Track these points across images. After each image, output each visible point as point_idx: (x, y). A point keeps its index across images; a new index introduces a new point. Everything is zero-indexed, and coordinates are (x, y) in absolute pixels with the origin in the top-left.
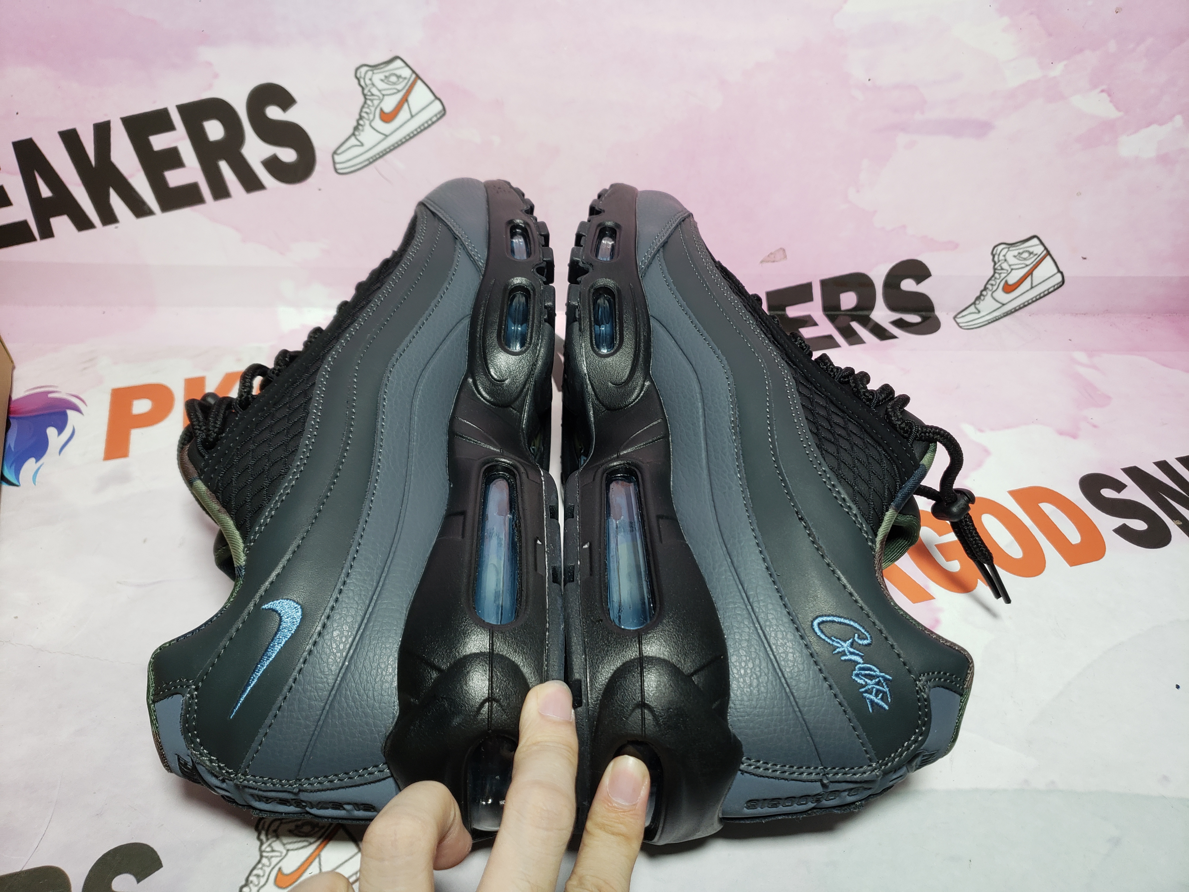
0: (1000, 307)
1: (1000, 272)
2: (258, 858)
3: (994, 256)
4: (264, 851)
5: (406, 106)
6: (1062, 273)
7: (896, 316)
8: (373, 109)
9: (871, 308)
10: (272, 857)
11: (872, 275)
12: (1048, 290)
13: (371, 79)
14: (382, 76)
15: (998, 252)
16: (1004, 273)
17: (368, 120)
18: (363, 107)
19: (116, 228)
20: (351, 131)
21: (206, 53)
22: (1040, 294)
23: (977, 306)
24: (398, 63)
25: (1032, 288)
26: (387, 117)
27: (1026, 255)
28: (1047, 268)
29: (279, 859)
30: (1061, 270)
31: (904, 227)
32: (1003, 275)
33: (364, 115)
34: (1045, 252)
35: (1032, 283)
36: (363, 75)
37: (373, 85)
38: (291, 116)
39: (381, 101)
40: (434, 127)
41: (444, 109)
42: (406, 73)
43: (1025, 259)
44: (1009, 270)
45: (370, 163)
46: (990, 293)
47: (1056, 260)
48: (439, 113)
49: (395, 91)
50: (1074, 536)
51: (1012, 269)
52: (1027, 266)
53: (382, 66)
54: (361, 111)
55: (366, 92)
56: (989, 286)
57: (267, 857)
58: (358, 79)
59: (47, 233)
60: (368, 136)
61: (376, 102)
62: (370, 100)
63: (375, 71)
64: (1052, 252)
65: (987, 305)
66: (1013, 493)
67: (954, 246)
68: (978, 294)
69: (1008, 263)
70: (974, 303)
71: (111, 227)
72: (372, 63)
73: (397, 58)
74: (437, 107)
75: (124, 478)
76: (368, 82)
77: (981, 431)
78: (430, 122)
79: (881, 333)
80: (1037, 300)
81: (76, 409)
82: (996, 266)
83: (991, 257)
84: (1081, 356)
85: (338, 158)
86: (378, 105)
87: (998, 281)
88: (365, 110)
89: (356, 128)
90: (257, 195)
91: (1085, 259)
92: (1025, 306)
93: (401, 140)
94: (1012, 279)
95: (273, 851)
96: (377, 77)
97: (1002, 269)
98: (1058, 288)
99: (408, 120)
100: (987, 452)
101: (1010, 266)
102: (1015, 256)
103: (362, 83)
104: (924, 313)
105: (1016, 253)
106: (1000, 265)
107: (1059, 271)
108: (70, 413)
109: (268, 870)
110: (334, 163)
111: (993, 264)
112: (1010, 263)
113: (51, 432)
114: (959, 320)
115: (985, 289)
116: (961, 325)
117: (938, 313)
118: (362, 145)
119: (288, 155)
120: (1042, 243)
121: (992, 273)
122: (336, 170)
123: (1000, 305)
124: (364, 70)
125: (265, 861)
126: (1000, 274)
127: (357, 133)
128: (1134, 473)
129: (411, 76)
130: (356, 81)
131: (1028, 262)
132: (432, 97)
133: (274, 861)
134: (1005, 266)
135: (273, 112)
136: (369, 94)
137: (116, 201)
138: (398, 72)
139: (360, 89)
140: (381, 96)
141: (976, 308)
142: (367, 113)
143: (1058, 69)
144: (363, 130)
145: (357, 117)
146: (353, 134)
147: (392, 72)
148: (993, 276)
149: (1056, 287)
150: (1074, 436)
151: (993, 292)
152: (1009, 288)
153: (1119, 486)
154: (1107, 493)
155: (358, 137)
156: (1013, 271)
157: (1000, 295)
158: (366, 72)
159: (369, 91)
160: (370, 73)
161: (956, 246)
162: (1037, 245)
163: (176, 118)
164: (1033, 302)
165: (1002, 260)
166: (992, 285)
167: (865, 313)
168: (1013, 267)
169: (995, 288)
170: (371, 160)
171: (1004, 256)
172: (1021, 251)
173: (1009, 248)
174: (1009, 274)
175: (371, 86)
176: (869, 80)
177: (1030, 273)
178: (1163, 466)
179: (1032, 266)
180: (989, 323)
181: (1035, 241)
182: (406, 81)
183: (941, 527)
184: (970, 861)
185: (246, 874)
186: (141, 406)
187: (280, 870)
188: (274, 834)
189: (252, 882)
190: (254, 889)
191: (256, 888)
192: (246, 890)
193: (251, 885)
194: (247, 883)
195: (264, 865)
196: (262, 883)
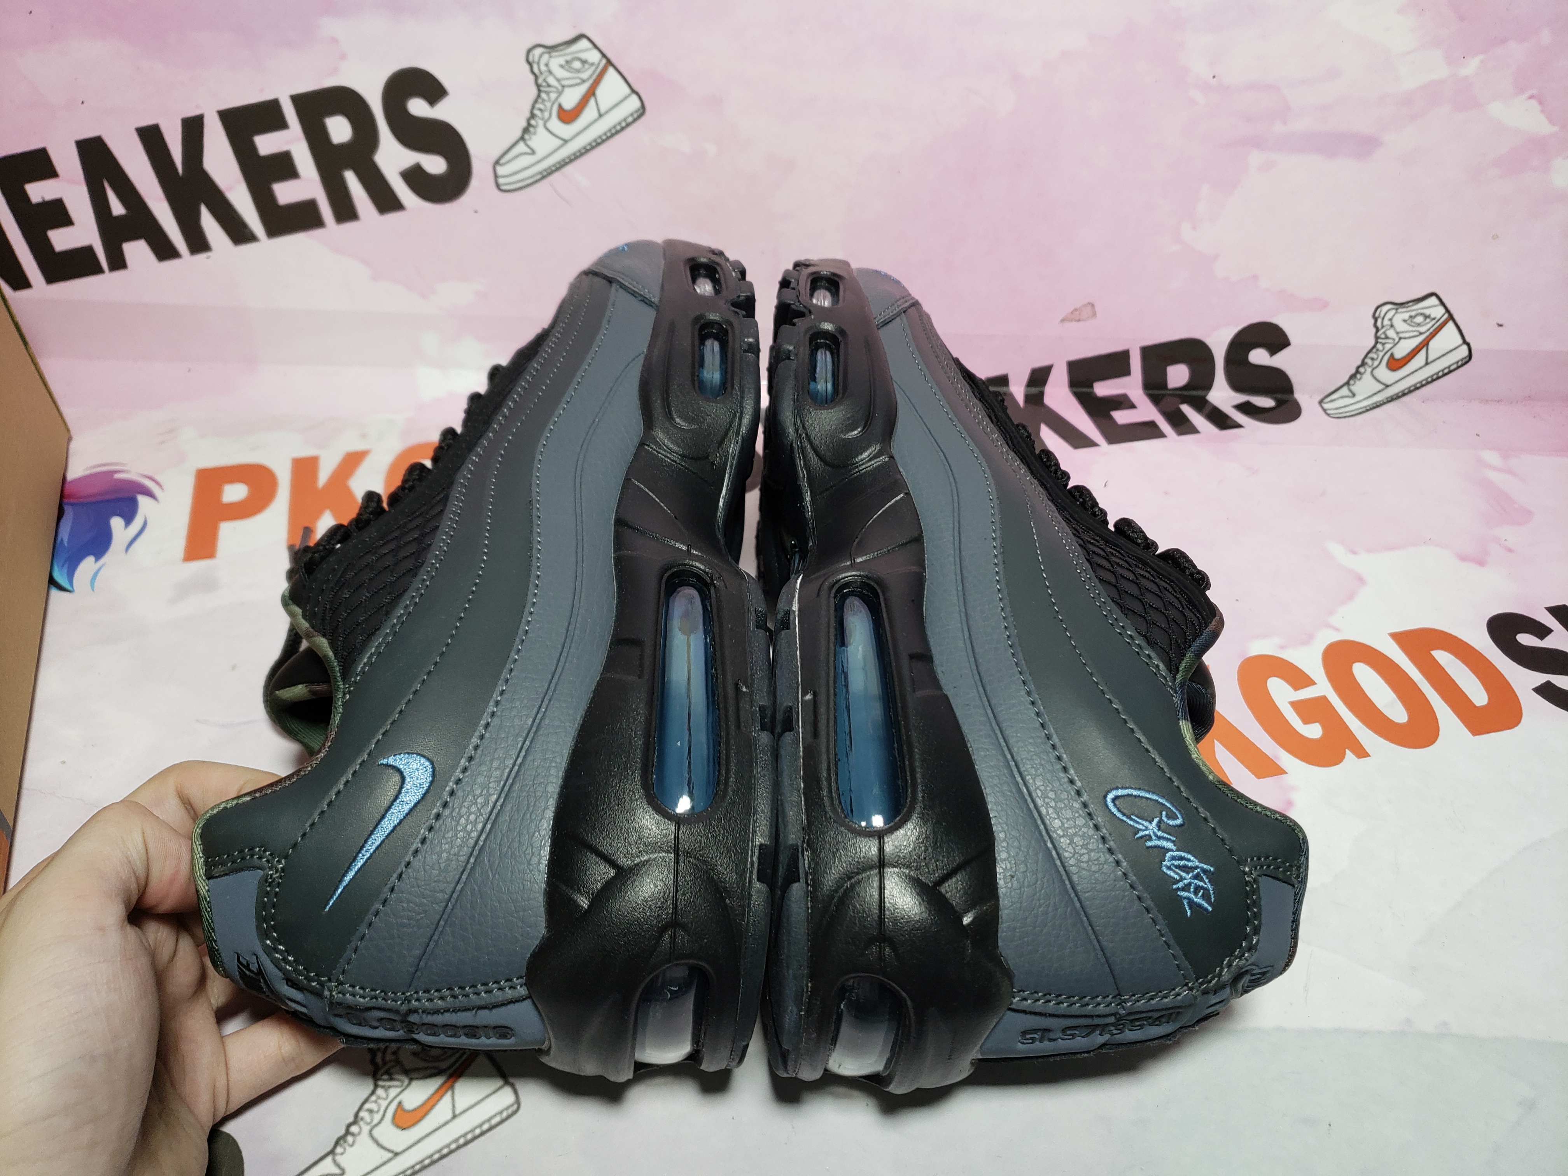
0: (1383, 390)
1: (1384, 341)
2: (371, 1087)
3: (1376, 320)
4: (380, 1079)
5: (592, 102)
6: (1468, 345)
7: (1242, 398)
8: (548, 105)
9: (1208, 386)
10: (390, 1087)
11: (1210, 342)
12: (1449, 367)
13: (547, 65)
14: (562, 61)
15: (1382, 315)
16: (1390, 343)
17: (542, 119)
18: (536, 102)
19: (208, 258)
20: (519, 133)
21: (331, 27)
22: (1438, 373)
23: (1352, 388)
24: (584, 44)
25: (1427, 364)
26: (567, 116)
27: (1420, 319)
28: (1448, 337)
29: (399, 1087)
30: (1468, 340)
31: (1255, 277)
32: (1388, 346)
33: (536, 112)
34: (1446, 316)
35: (1427, 358)
36: (536, 59)
37: (550, 72)
38: (441, 112)
39: (560, 93)
40: (629, 130)
41: (643, 106)
42: (594, 56)
43: (1419, 325)
44: (1397, 339)
45: (544, 177)
46: (1369, 370)
47: (1462, 327)
48: (636, 111)
49: (578, 81)
50: (1478, 696)
51: (1400, 338)
52: (1421, 334)
53: (561, 48)
54: (533, 107)
55: (540, 81)
56: (1368, 361)
57: (382, 1087)
58: (530, 64)
59: (118, 262)
60: (542, 141)
61: (553, 96)
62: (545, 92)
63: (553, 54)
64: (1456, 316)
65: (1365, 386)
66: (1396, 637)
67: (1322, 305)
68: (1353, 371)
69: (1395, 329)
70: (1347, 383)
71: (201, 257)
72: (549, 42)
73: (582, 36)
74: (633, 103)
75: (208, 585)
76: (543, 68)
77: (1354, 552)
78: (624, 124)
79: (1221, 420)
80: (1433, 381)
81: (149, 494)
82: (1379, 334)
83: (1373, 321)
84: (1492, 457)
85: (500, 170)
86: (557, 99)
87: (1381, 354)
88: (538, 106)
89: (526, 130)
90: (393, 217)
91: (1501, 325)
92: (1417, 389)
93: (585, 148)
94: (1401, 351)
95: (391, 1079)
96: (556, 62)
97: (1387, 338)
98: (1463, 365)
99: (595, 121)
100: (1361, 580)
101: (1397, 333)
102: (1405, 321)
103: (536, 70)
104: (1279, 396)
105: (1406, 316)
106: (1384, 333)
107: (1465, 342)
108: (142, 500)
109: (383, 1104)
110: (496, 176)
111: (1374, 330)
112: (1398, 330)
113: (116, 523)
114: (1326, 406)
115: (1363, 364)
116: (1329, 412)
117: (1298, 395)
118: (533, 152)
119: (435, 165)
120: (1442, 303)
121: (1373, 342)
122: (498, 186)
123: (1382, 387)
124: (538, 52)
125: (379, 1092)
126: (1383, 344)
127: (526, 137)
128: (1563, 613)
129: (601, 61)
130: (527, 67)
131: (1422, 329)
132: (627, 90)
133: (393, 1089)
134: (1391, 333)
135: (418, 107)
136: (544, 84)
137: (208, 222)
138: (583, 56)
139: (532, 77)
140: (560, 88)
141: (1350, 391)
142: (541, 110)
143: (1472, 66)
144: (535, 133)
145: (528, 115)
146: (522, 138)
147: (576, 55)
148: (1374, 347)
149: (1460, 363)
150: (1481, 563)
151: (1373, 369)
152: (1395, 364)
153: (1542, 631)
154: (1526, 639)
155: (529, 143)
156: (1402, 341)
157: (1383, 373)
158: (541, 56)
159: (545, 80)
160: (546, 56)
161: (1325, 305)
162: (1436, 306)
163: (289, 112)
164: (1428, 383)
165: (1387, 325)
166: (1373, 359)
167: (1200, 393)
168: (1402, 335)
169: (1376, 363)
170: (545, 173)
171: (1391, 320)
172: (1413, 314)
173: (1397, 309)
174: (1395, 345)
175: (547, 74)
176: (1214, 77)
177: (1425, 344)
179: (1427, 334)
180: (1367, 410)
181: (1433, 300)
182: (593, 68)
183: (1297, 679)
184: (1330, 1125)
185: (356, 1109)
186: (234, 493)
187: (400, 1103)
188: (393, 1057)
189: (362, 1119)
190: (366, 1129)
191: (368, 1128)
192: (354, 1129)
193: (361, 1123)
194: (356, 1120)
195: (379, 1097)
196: (375, 1121)
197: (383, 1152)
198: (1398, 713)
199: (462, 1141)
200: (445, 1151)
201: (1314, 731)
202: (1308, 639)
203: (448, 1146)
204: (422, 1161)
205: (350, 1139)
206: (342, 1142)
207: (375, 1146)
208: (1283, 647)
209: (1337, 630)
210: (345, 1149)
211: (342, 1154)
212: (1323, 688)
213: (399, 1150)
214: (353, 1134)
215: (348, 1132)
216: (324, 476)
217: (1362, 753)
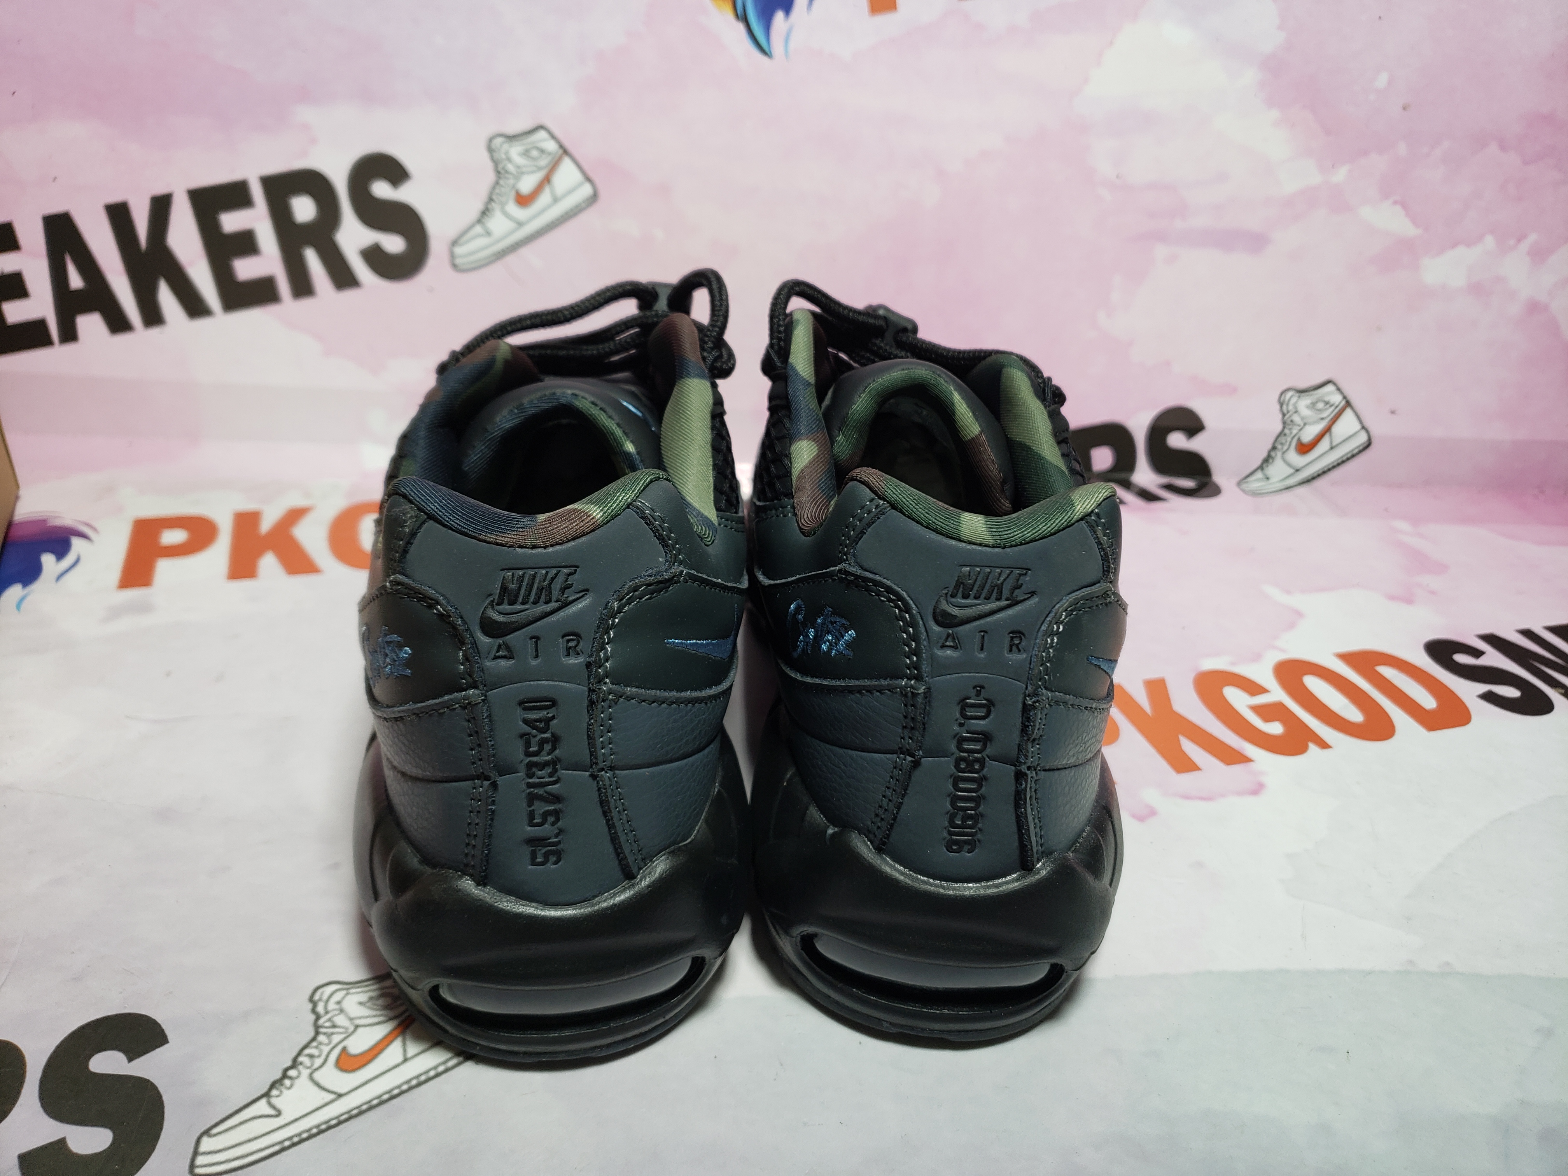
0: (1294, 473)
1: (1290, 426)
2: (312, 1034)
3: (1281, 405)
4: (321, 1027)
5: (547, 188)
6: (1367, 431)
7: (1164, 480)
8: (506, 189)
9: (1132, 470)
10: (333, 1034)
11: (1131, 426)
12: (1352, 451)
13: (506, 153)
14: (521, 149)
15: (1287, 400)
16: (1296, 428)
17: (500, 203)
18: (495, 186)
19: (162, 331)
20: (476, 216)
21: (306, 114)
22: (1342, 457)
23: (1266, 471)
24: (542, 134)
25: (1332, 448)
26: (523, 200)
27: (1320, 405)
28: (1347, 425)
29: (342, 1036)
30: (1366, 424)
31: (1168, 363)
32: (1295, 432)
33: (494, 197)
34: (1344, 402)
35: (1331, 443)
36: (497, 147)
37: (510, 160)
38: (404, 194)
39: (518, 179)
40: (582, 218)
41: (596, 193)
42: (551, 146)
43: (1320, 410)
44: (1302, 425)
45: (499, 259)
46: (1280, 454)
47: (1359, 412)
48: (589, 198)
49: (536, 168)
50: (1428, 702)
51: (1305, 424)
52: (1322, 419)
53: (521, 137)
54: (491, 192)
55: (499, 167)
56: (1278, 445)
57: (325, 1034)
58: (491, 152)
59: (69, 334)
60: (498, 224)
61: (511, 182)
62: (503, 178)
63: (513, 143)
64: (1354, 402)
65: (1278, 470)
66: (1341, 656)
67: (1230, 390)
69: (1299, 415)
70: (1261, 467)
71: (155, 330)
72: (509, 133)
73: (541, 127)
74: (587, 190)
75: (143, 608)
76: (503, 156)
77: (1289, 593)
78: (578, 211)
79: (1147, 496)
80: (1339, 465)
81: (83, 536)
82: (1285, 419)
83: (1278, 407)
84: (1403, 525)
85: (458, 250)
86: (514, 184)
87: (1289, 439)
88: (496, 191)
89: (483, 214)
90: (349, 295)
91: (1394, 412)
92: (1325, 473)
93: (540, 232)
94: (1308, 435)
95: (334, 1026)
96: (515, 150)
97: (1293, 422)
98: (1364, 450)
99: (550, 206)
100: (1299, 614)
101: (1302, 419)
102: (1307, 407)
103: (496, 157)
104: (1199, 478)
105: (1308, 402)
106: (1290, 418)
107: (1363, 428)
108: (76, 542)
109: (326, 1049)
111: (1281, 415)
112: (1303, 415)
113: (48, 560)
114: (1244, 486)
115: (1274, 448)
116: (1248, 492)
117: (1216, 477)
118: (489, 234)
119: (394, 244)
120: (1339, 389)
121: (1280, 428)
122: (454, 266)
123: (1292, 471)
124: (499, 140)
125: (321, 1038)
126: (1290, 429)
127: (483, 220)
128: (1492, 640)
129: (557, 150)
130: (488, 155)
131: (1324, 415)
132: (581, 177)
133: (336, 1039)
134: (1296, 418)
135: (381, 189)
136: (503, 170)
137: (166, 297)
138: (542, 145)
139: (492, 163)
140: (517, 174)
141: (1265, 474)
142: (499, 195)
143: (1341, 175)
144: (492, 217)
145: (486, 199)
146: (479, 221)
147: (535, 145)
148: (1282, 432)
149: (1361, 448)
150: (1409, 600)
151: (1284, 453)
152: (1304, 448)
153: (1477, 653)
154: (1461, 658)
155: (485, 225)
156: (1308, 425)
157: (1293, 457)
158: (501, 144)
159: (504, 167)
160: (506, 145)
161: (1234, 390)
162: (1334, 392)
163: (257, 192)
164: (1335, 467)
165: (1292, 411)
167: (1124, 474)
168: (1306, 420)
169: (1286, 448)
170: (501, 255)
171: (1295, 406)
172: (1314, 400)
173: (1299, 395)
174: (1301, 430)
175: (507, 161)
176: (1118, 177)
177: (1328, 430)
178: (1528, 634)
179: (1329, 418)
180: (1282, 492)
181: (1330, 388)
182: (550, 156)
183: (1253, 688)
184: (1348, 1052)
185: (294, 1054)
186: (173, 537)
187: (344, 1049)
188: (337, 1007)
189: (301, 1063)
190: (305, 1073)
191: (308, 1071)
192: (292, 1073)
193: (301, 1068)
194: (295, 1064)
195: (320, 1043)
196: (317, 1064)
197: (324, 1094)
198: (1355, 715)
199: (414, 1082)
200: (396, 1092)
201: (1275, 728)
202: (1257, 658)
203: (399, 1087)
204: (369, 1102)
205: (287, 1082)
206: (277, 1085)
207: (316, 1088)
208: (1234, 664)
209: (1283, 651)
210: (281, 1092)
211: (278, 1096)
212: (1277, 694)
213: (342, 1091)
214: (291, 1078)
215: (285, 1076)
216: (266, 525)
217: (1324, 745)
